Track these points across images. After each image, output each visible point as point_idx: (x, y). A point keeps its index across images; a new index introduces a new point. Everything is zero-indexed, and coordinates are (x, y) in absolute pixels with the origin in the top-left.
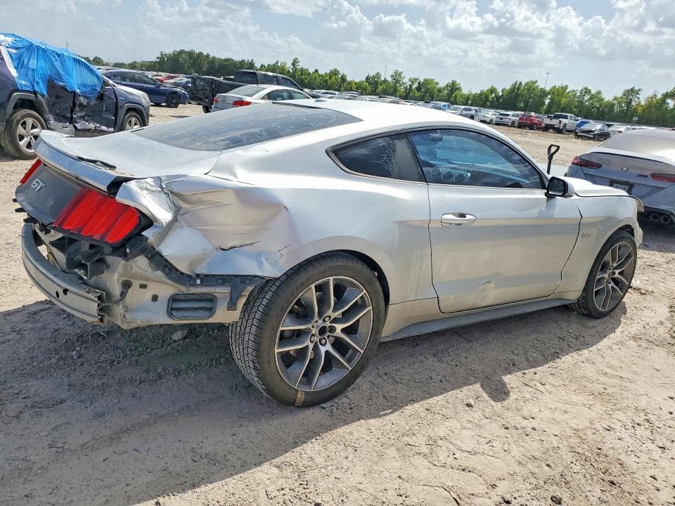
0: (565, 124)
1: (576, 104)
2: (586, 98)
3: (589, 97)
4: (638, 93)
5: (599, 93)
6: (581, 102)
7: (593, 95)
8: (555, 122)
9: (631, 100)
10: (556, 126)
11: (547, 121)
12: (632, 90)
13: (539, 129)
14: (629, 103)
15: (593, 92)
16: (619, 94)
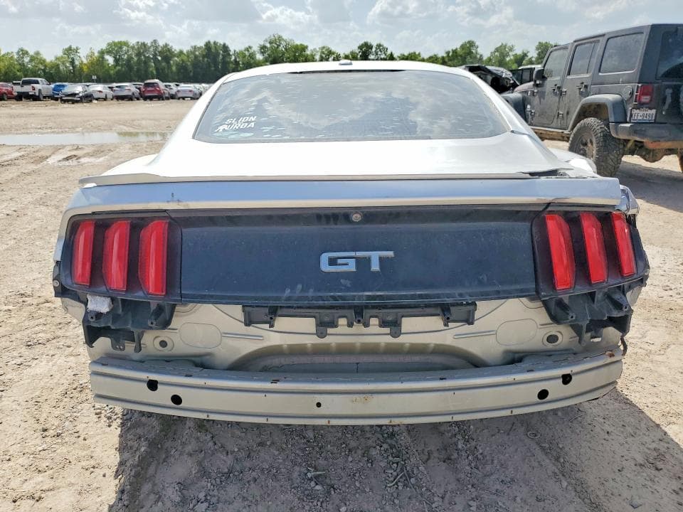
0: (40, 90)
1: (18, 67)
2: (26, 60)
3: (29, 59)
4: (77, 52)
5: (38, 53)
6: (22, 65)
7: (32, 56)
8: (27, 89)
9: (73, 60)
10: (30, 93)
11: (18, 89)
12: (70, 48)
13: (9, 98)
14: (72, 62)
15: (31, 53)
16: (60, 54)
